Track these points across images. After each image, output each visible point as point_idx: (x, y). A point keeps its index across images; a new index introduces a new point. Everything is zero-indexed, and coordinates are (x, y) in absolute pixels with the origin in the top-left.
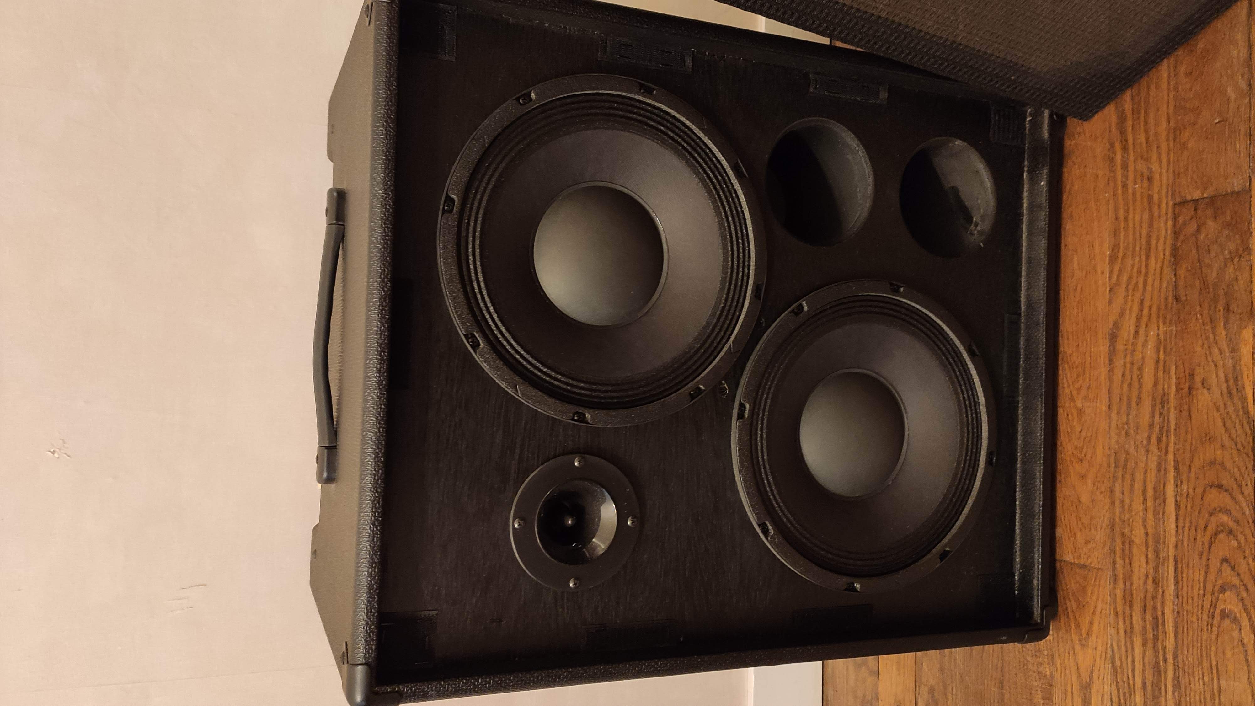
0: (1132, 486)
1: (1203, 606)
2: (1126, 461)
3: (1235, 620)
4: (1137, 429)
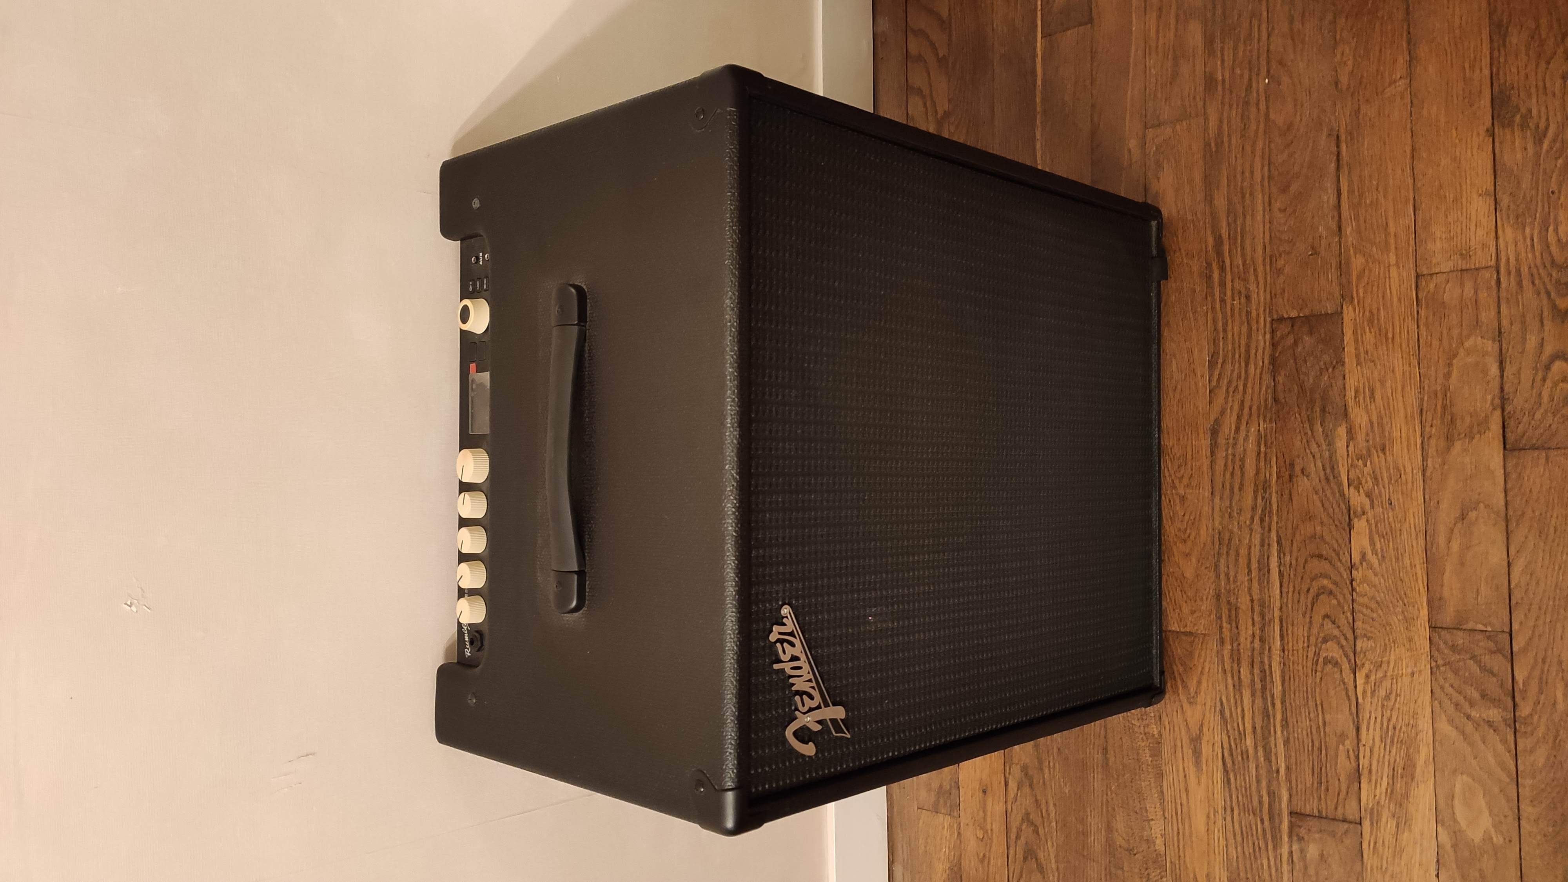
0: (1237, 560)
1: (1307, 656)
2: (1230, 540)
3: (1336, 664)
4: (1241, 510)
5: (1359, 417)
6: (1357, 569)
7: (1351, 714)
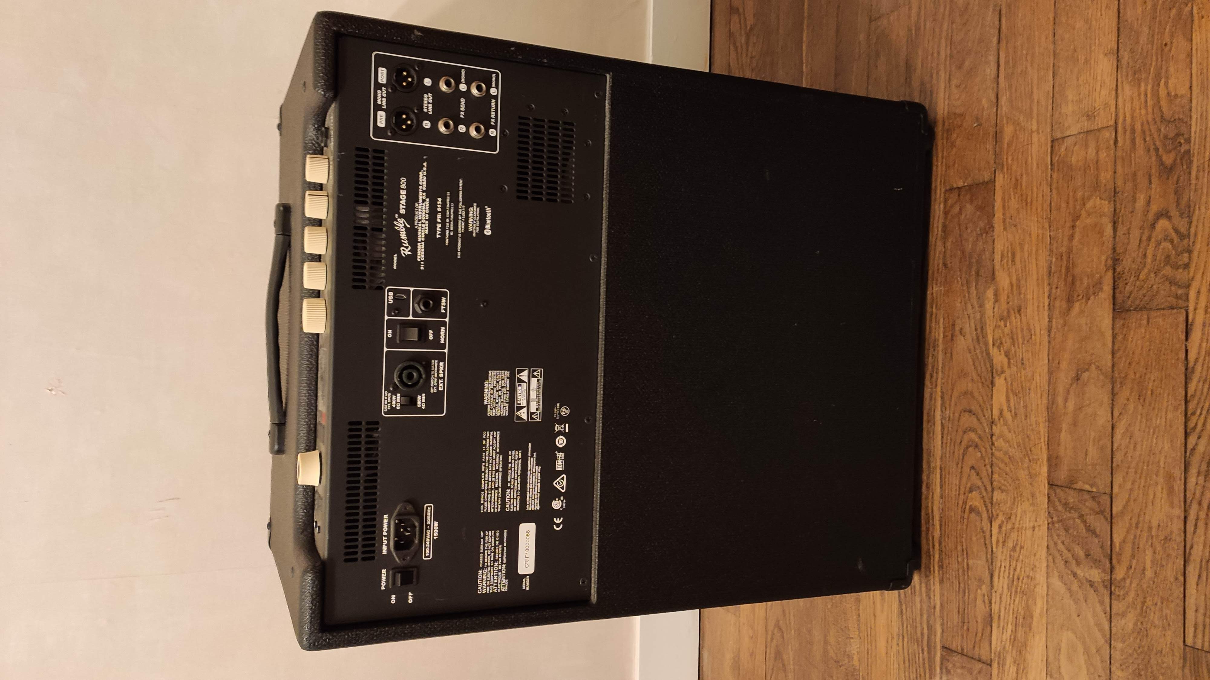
1: (958, 504)
3: (978, 513)
5: (1003, 280)
6: (996, 425)
7: (987, 561)
